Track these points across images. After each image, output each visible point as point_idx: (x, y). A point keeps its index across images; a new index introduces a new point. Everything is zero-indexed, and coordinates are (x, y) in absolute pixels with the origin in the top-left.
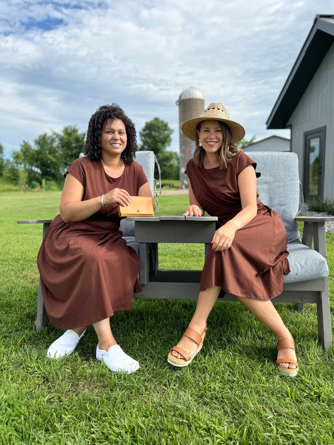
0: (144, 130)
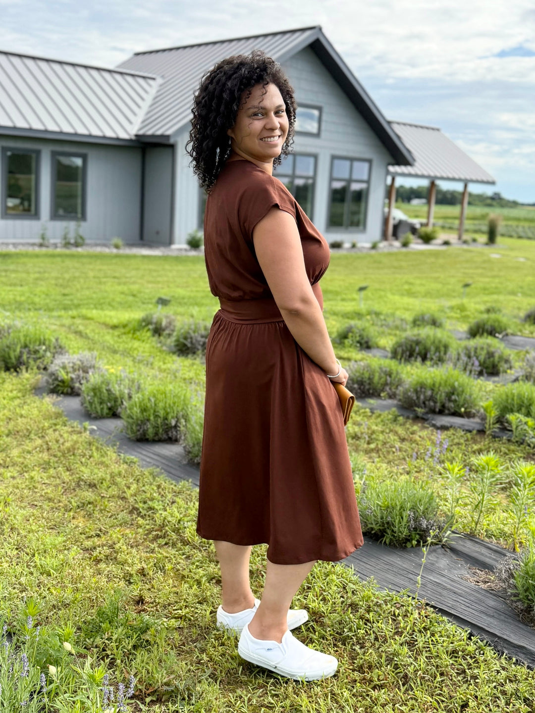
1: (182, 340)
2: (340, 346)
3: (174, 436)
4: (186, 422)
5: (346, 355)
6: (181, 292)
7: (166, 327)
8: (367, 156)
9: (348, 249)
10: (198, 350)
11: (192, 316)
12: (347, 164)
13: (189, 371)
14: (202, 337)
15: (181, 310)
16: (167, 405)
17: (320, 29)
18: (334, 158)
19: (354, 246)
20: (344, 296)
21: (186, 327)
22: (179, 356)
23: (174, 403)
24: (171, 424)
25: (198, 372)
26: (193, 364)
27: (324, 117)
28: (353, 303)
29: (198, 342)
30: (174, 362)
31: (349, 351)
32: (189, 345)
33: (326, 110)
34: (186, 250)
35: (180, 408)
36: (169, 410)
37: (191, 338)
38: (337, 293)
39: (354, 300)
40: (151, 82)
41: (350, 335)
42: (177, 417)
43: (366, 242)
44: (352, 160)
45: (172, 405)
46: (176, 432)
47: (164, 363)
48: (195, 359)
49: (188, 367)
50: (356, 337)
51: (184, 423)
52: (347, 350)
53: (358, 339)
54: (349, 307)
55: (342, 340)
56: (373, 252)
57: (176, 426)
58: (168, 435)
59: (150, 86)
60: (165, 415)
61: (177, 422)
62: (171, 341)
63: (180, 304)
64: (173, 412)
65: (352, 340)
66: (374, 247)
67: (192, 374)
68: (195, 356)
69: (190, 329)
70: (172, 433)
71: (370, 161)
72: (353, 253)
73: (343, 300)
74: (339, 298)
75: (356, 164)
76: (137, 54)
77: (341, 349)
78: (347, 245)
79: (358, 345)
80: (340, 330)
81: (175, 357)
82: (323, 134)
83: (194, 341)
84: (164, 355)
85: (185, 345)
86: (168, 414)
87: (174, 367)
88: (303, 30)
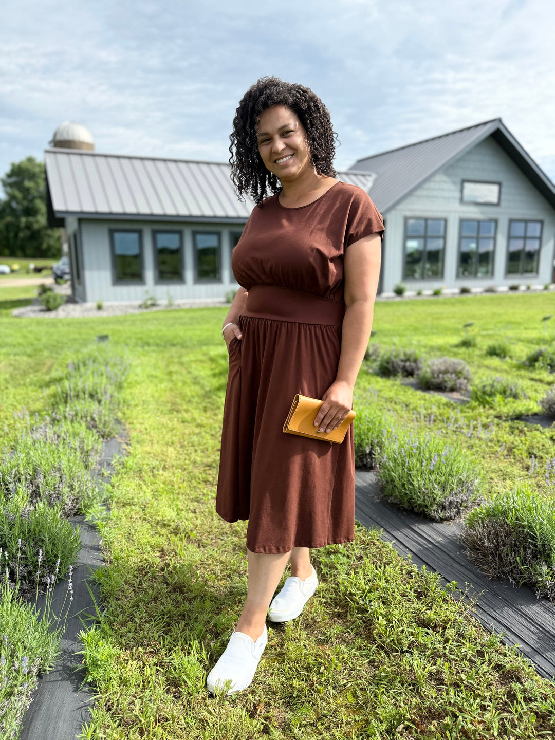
0: (9, 176)
1: (385, 365)
2: (531, 369)
3: (369, 464)
4: (380, 449)
5: (537, 377)
6: (387, 326)
7: (373, 354)
8: (540, 217)
9: (524, 291)
10: (398, 372)
11: (394, 344)
12: (522, 225)
13: (390, 391)
14: (402, 361)
15: (386, 339)
16: (362, 431)
17: (500, 120)
18: (511, 221)
19: (528, 288)
20: (526, 326)
21: (388, 354)
22: (382, 377)
23: (369, 429)
24: (365, 451)
25: (398, 392)
26: (393, 385)
27: (503, 190)
28: (536, 331)
29: (399, 366)
30: (377, 382)
31: (540, 374)
32: (391, 368)
33: (505, 184)
34: (393, 297)
35: (375, 435)
36: (363, 437)
37: (393, 363)
38: (519, 324)
39: (535, 328)
40: (368, 178)
41: (541, 358)
42: (371, 445)
43: (539, 284)
44: (526, 221)
45: (366, 431)
46: (371, 460)
47: (369, 384)
48: (396, 380)
49: (388, 387)
50: (546, 360)
51: (379, 451)
52: (537, 372)
53: (549, 362)
54: (533, 334)
55: (533, 363)
56: (546, 292)
57: (371, 453)
58: (362, 461)
59: (367, 180)
60: (359, 441)
61: (372, 449)
62: (376, 366)
63: (386, 335)
64: (368, 439)
65: (543, 363)
66: (546, 288)
67: (392, 394)
68: (396, 377)
69: (391, 355)
70: (367, 460)
71: (542, 222)
72: (528, 294)
73: (526, 329)
74: (522, 327)
75: (530, 225)
76: (359, 161)
77: (531, 372)
78: (523, 288)
79: (549, 367)
80: (530, 354)
81: (379, 379)
82: (503, 204)
83: (395, 365)
84: (368, 377)
85: (387, 368)
86: (362, 440)
87: (378, 387)
88: (485, 123)
